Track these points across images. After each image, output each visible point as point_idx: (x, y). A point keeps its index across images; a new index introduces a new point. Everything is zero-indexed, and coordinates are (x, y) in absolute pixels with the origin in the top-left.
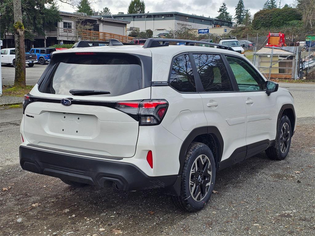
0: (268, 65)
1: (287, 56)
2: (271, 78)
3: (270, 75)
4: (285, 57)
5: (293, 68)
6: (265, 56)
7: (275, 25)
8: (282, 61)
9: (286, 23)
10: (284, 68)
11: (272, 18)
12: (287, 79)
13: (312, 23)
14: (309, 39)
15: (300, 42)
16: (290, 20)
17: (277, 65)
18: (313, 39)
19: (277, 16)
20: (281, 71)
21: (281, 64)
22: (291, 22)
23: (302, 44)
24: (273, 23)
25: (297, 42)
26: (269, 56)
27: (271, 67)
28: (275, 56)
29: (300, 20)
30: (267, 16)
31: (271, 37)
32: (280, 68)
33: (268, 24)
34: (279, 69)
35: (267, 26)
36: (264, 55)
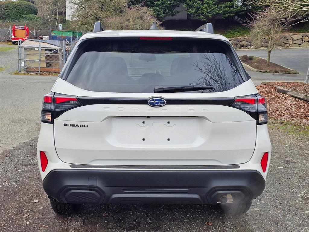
0: (36, 58)
1: (54, 50)
2: (40, 72)
3: (40, 68)
4: (51, 50)
5: (60, 62)
6: (32, 49)
7: (12, 18)
8: (50, 55)
9: (23, 16)
10: (51, 61)
11: (8, 11)
12: (56, 72)
13: (50, 19)
14: (55, 34)
15: (44, 37)
16: (27, 14)
17: (44, 59)
18: (59, 34)
19: (13, 9)
20: (48, 64)
21: (47, 57)
22: (27, 16)
23: (45, 39)
24: (9, 15)
25: (40, 37)
26: (36, 49)
27: (40, 60)
28: (43, 49)
29: (36, 14)
30: (2, 7)
31: (16, 30)
32: (46, 61)
33: (4, 16)
34: (46, 63)
35: (3, 18)
36: (29, 48)
